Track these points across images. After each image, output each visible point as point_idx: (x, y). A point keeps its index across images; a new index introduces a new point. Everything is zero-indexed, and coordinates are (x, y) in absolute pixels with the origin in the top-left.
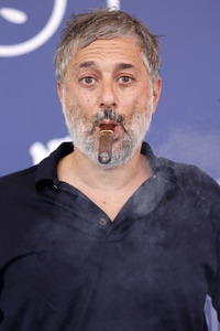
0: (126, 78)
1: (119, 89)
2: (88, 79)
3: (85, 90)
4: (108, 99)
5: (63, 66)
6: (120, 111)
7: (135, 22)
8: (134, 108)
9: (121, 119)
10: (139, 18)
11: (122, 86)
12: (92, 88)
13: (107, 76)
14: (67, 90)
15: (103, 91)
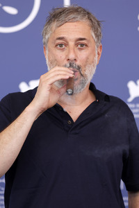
0: (82, 45)
1: (78, 51)
2: (61, 45)
3: (59, 51)
4: (72, 56)
5: (47, 37)
6: (78, 63)
7: (88, 13)
8: (87, 62)
9: (79, 68)
10: (90, 11)
11: (80, 49)
12: (63, 50)
13: (72, 44)
14: (49, 51)
15: (69, 52)
